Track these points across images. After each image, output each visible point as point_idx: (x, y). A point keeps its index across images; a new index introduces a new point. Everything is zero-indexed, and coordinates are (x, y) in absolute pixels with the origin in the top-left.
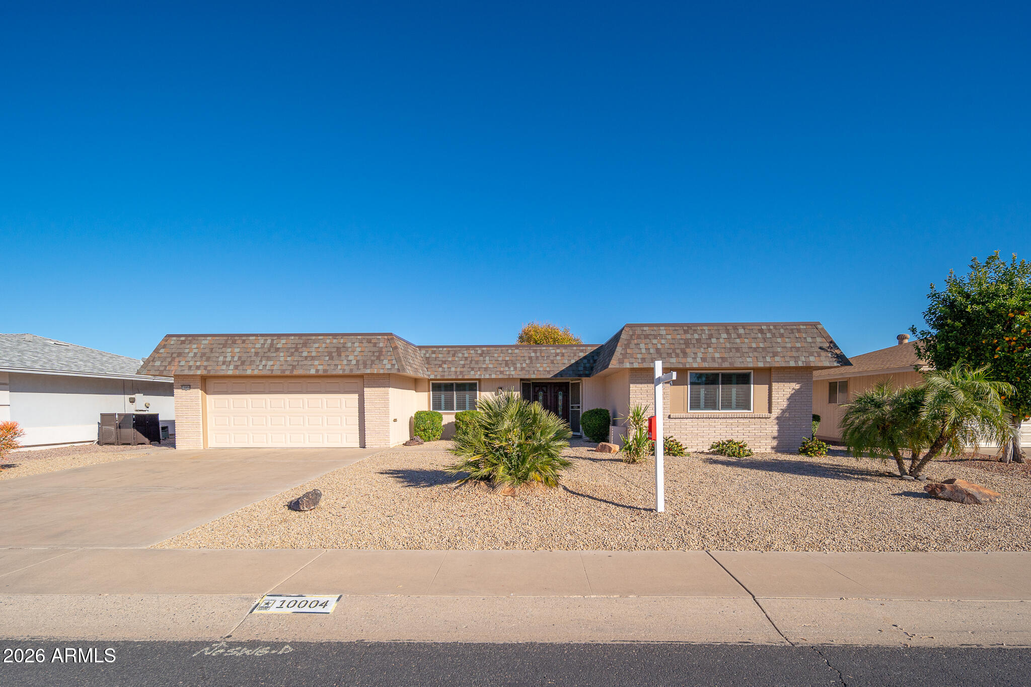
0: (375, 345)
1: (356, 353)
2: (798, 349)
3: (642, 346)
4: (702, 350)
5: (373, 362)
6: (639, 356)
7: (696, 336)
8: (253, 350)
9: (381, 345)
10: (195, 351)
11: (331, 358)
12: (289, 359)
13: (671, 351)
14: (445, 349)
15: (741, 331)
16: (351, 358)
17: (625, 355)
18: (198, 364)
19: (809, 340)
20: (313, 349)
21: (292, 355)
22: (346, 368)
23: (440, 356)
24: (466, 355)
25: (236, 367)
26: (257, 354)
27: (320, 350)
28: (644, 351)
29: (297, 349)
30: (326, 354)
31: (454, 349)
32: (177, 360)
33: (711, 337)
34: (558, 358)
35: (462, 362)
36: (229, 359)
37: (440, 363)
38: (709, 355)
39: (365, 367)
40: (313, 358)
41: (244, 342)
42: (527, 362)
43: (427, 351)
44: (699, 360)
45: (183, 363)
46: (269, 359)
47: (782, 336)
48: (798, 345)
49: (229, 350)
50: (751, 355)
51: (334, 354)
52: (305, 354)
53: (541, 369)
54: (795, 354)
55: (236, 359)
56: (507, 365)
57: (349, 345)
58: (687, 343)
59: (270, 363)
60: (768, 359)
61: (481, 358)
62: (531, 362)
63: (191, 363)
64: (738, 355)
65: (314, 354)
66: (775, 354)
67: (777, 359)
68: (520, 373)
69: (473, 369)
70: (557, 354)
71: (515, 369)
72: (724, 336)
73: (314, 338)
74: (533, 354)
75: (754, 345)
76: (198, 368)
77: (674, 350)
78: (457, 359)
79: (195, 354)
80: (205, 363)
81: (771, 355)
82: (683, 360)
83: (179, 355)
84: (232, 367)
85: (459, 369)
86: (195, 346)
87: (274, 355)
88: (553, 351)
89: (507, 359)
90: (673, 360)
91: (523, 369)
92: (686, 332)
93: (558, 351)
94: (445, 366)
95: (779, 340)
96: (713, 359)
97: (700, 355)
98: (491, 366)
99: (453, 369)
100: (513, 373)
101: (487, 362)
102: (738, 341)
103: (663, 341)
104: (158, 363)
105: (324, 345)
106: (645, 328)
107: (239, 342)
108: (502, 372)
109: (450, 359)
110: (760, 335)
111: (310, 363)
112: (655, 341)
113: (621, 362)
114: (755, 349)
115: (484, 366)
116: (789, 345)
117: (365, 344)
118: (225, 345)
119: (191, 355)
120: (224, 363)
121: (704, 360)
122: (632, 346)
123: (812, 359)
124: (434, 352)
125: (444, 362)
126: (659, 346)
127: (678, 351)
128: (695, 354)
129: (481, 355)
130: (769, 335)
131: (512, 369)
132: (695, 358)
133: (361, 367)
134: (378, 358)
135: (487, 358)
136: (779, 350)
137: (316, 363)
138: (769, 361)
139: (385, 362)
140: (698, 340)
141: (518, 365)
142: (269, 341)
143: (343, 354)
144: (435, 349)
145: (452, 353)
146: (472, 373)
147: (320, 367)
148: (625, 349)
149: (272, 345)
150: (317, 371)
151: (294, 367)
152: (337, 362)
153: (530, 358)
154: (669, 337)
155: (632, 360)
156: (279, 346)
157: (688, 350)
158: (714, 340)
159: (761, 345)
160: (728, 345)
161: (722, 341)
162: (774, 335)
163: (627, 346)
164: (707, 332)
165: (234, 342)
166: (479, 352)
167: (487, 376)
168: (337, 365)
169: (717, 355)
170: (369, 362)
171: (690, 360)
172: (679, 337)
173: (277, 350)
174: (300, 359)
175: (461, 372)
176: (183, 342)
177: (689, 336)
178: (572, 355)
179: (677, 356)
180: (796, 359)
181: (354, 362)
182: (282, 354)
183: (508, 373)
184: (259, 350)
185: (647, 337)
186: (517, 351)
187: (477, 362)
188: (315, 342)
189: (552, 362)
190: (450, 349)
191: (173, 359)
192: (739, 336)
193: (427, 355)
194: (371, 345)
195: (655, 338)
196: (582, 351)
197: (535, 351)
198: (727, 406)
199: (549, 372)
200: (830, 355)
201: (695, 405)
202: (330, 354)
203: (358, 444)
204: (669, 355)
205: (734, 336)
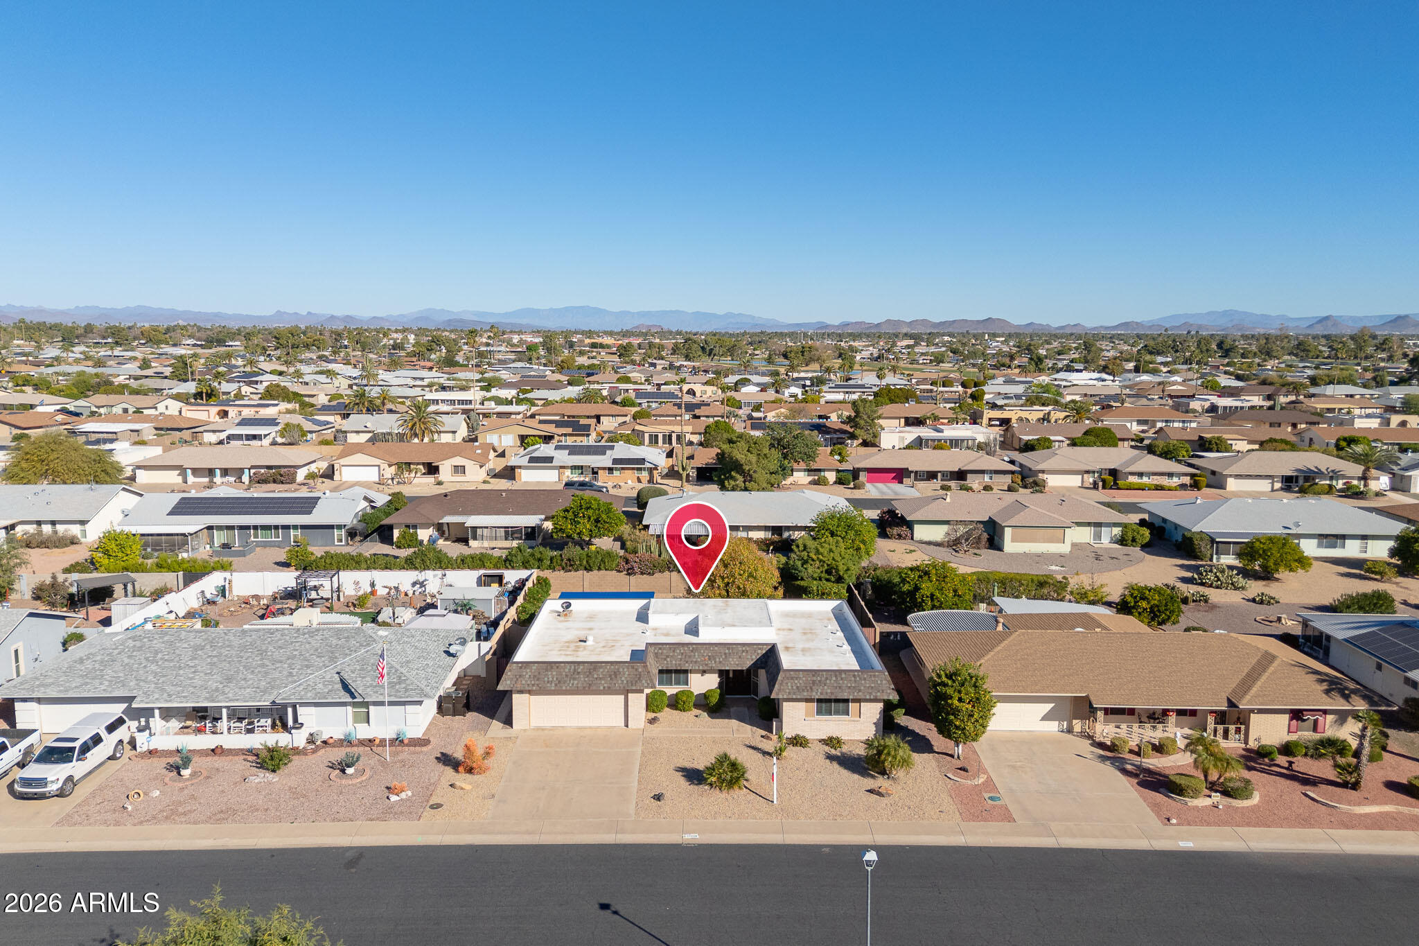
0: (636, 670)
1: (626, 676)
3: (789, 684)
4: (821, 687)
5: (636, 681)
6: (787, 690)
7: (819, 679)
9: (640, 670)
10: (530, 674)
11: (610, 678)
12: (586, 679)
13: (804, 688)
14: (668, 646)
15: (843, 676)
16: (623, 679)
17: (779, 690)
19: (879, 682)
21: (588, 676)
23: (665, 651)
24: (682, 651)
25: (556, 685)
26: (567, 675)
27: (604, 672)
28: (790, 687)
29: (590, 673)
31: (674, 646)
32: (520, 680)
33: (827, 679)
34: (744, 654)
35: (680, 657)
36: (551, 679)
37: (665, 656)
38: (824, 691)
39: (632, 685)
40: (600, 679)
41: (557, 667)
42: (723, 657)
43: (656, 648)
44: (819, 694)
45: (524, 682)
46: (574, 679)
47: (865, 679)
48: (873, 685)
49: (550, 673)
50: (847, 691)
52: (595, 676)
53: (733, 662)
54: (870, 691)
55: (555, 679)
56: (709, 658)
57: (621, 670)
58: (814, 682)
59: (576, 682)
61: (692, 654)
63: (529, 682)
64: (840, 690)
65: (601, 676)
66: (860, 691)
67: (860, 693)
68: (718, 665)
69: (687, 662)
70: (743, 651)
71: (715, 662)
72: (834, 679)
73: (598, 665)
74: (727, 651)
75: (849, 685)
76: (533, 685)
77: (806, 687)
78: (676, 654)
80: (537, 682)
82: (809, 694)
83: (520, 676)
84: (553, 685)
85: (678, 662)
86: (529, 670)
87: (577, 676)
88: (740, 649)
89: (710, 654)
90: (805, 694)
91: (720, 662)
92: (814, 676)
93: (743, 648)
94: (668, 659)
95: (863, 682)
96: (827, 693)
97: (820, 691)
98: (699, 660)
99: (674, 662)
100: (713, 665)
101: (696, 656)
102: (841, 682)
103: (801, 681)
104: (509, 682)
105: (607, 669)
106: (793, 672)
108: (706, 665)
109: (671, 654)
110: (853, 679)
111: (599, 682)
112: (797, 681)
113: (778, 694)
114: (850, 688)
115: (694, 660)
116: (868, 685)
117: (630, 670)
118: (547, 670)
119: (527, 676)
120: (548, 682)
121: (821, 694)
122: (784, 683)
123: (879, 694)
124: (660, 649)
125: (668, 657)
126: (799, 684)
128: (817, 690)
129: (692, 651)
130: (858, 679)
132: (816, 693)
134: (639, 678)
135: (696, 653)
136: (862, 688)
137: (603, 682)
138: (857, 695)
139: (644, 682)
140: (820, 681)
141: (717, 660)
142: (573, 667)
143: (618, 677)
144: (661, 646)
145: (672, 649)
146: (687, 665)
147: (605, 685)
148: (781, 686)
149: (575, 670)
150: (604, 687)
152: (615, 682)
153: (725, 654)
154: (804, 678)
155: (784, 692)
156: (579, 670)
157: (813, 687)
158: (828, 681)
159: (853, 685)
160: (836, 684)
161: (832, 682)
162: (861, 679)
163: (781, 684)
164: (825, 676)
165: (552, 668)
166: (691, 649)
167: (697, 668)
169: (829, 691)
170: (634, 682)
171: (814, 693)
172: (809, 678)
173: (579, 673)
174: (593, 679)
175: (680, 665)
176: (521, 668)
177: (815, 679)
178: (753, 652)
179: (808, 691)
180: (871, 693)
181: (625, 682)
182: (582, 676)
183: (710, 665)
184: (568, 673)
185: (792, 678)
186: (716, 648)
187: (690, 657)
188: (601, 667)
189: (740, 657)
190: (671, 646)
191: (518, 679)
192: (842, 679)
193: (656, 651)
194: (634, 670)
195: (797, 679)
196: (760, 649)
197: (728, 649)
198: (837, 713)
199: (737, 665)
200: (889, 691)
201: (819, 712)
202: (610, 676)
203: (623, 724)
204: (803, 690)
205: (839, 679)
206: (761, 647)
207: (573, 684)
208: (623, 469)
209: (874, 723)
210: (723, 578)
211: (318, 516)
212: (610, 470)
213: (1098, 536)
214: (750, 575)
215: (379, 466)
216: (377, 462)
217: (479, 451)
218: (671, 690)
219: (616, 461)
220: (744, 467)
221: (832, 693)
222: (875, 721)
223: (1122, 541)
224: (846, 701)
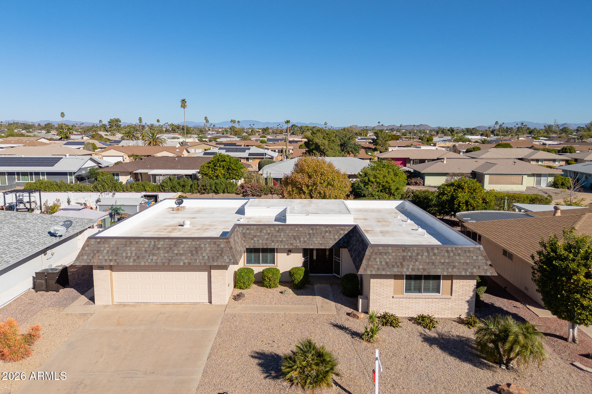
0: (218, 245)
1: (207, 252)
2: (467, 264)
3: (378, 260)
4: (412, 263)
5: (218, 257)
6: (376, 266)
7: (409, 254)
8: (143, 249)
9: (222, 246)
10: (108, 249)
11: (192, 255)
12: (166, 255)
13: (394, 264)
14: (255, 227)
15: (436, 251)
16: (204, 254)
17: (367, 266)
18: (111, 258)
19: (475, 258)
20: (180, 249)
21: (168, 252)
22: (202, 261)
23: (252, 232)
24: (269, 232)
25: (134, 260)
26: (146, 251)
27: (185, 249)
28: (379, 263)
29: (171, 249)
30: (189, 252)
31: (261, 227)
32: (97, 255)
33: (418, 254)
34: (327, 234)
35: (266, 237)
36: (129, 255)
37: (252, 237)
38: (416, 267)
39: (213, 261)
40: (181, 255)
41: (137, 243)
42: (308, 237)
43: (243, 229)
44: (410, 270)
45: (101, 257)
46: (154, 255)
47: (459, 255)
48: (468, 261)
49: (129, 248)
50: (440, 267)
51: (194, 252)
52: (176, 252)
53: (316, 242)
54: (465, 267)
55: (133, 255)
56: (295, 239)
57: (203, 245)
58: (404, 258)
59: (155, 258)
60: (450, 270)
61: (278, 234)
62: (310, 237)
63: (106, 258)
64: (433, 267)
65: (181, 252)
66: (454, 267)
67: (455, 270)
68: (303, 245)
69: (273, 242)
70: (326, 232)
71: (300, 241)
72: (426, 254)
73: (180, 240)
74: (311, 232)
75: (442, 261)
76: (111, 260)
77: (396, 263)
78: (263, 234)
79: (108, 251)
80: (115, 258)
81: (452, 267)
82: (400, 270)
83: (98, 251)
84: (131, 260)
85: (264, 242)
86: (107, 246)
87: (157, 252)
88: (324, 229)
89: (295, 234)
90: (395, 270)
91: (305, 242)
92: (404, 251)
93: (327, 229)
94: (255, 239)
95: (457, 258)
96: (418, 269)
97: (411, 267)
98: (284, 239)
99: (260, 241)
100: (299, 244)
101: (282, 236)
102: (433, 257)
103: (390, 257)
104: (85, 257)
105: (187, 246)
106: (380, 248)
107: (134, 243)
108: (291, 244)
109: (258, 234)
110: (446, 254)
111: (179, 258)
112: (385, 257)
113: (365, 270)
114: (443, 264)
115: (280, 239)
116: (462, 261)
117: (212, 245)
118: (125, 246)
119: (105, 251)
120: (126, 257)
121: (413, 270)
122: (372, 259)
123: (475, 270)
124: (248, 229)
125: (255, 236)
126: (388, 260)
127: (399, 264)
128: (408, 266)
129: (278, 231)
130: (452, 254)
131: (298, 241)
132: (408, 269)
133: (211, 261)
134: (221, 254)
135: (282, 234)
136: (457, 264)
137: (183, 258)
138: (451, 271)
139: (225, 257)
140: (411, 257)
141: (302, 239)
142: (153, 243)
143: (199, 252)
144: (248, 227)
145: (259, 229)
146: (273, 244)
147: (186, 261)
148: (368, 262)
149: (155, 245)
150: (184, 263)
151: (170, 260)
152: (196, 257)
153: (309, 234)
154: (394, 254)
155: (372, 269)
156: (159, 246)
157: (404, 263)
158: (420, 257)
159: (447, 261)
160: (428, 261)
161: (424, 257)
162: (454, 254)
163: (369, 260)
164: (416, 252)
165: (131, 243)
166: (277, 229)
167: (282, 247)
168: (196, 260)
169: (421, 267)
170: (216, 258)
171: (405, 270)
172: (399, 254)
173: (159, 249)
174: (173, 255)
175: (266, 244)
176: (99, 243)
177: (405, 254)
178: (336, 232)
179: (398, 267)
180: (466, 270)
181: (206, 258)
182: (161, 252)
183: (295, 245)
184: (147, 249)
185: (381, 254)
186: (301, 229)
187: (276, 236)
188: (181, 243)
189: (323, 237)
190: (258, 227)
191: (95, 254)
192: (435, 254)
193: (244, 231)
194: (216, 246)
195: (386, 255)
196: (342, 230)
197: (312, 229)
198: (427, 290)
199: (321, 244)
200: (485, 268)
201: (408, 290)
202: (191, 252)
203: (206, 300)
204: (393, 266)
205: (431, 254)
206: (344, 227)
207: (152, 260)
208: (254, 158)
209: (468, 302)
210: (308, 186)
211: (57, 168)
212: (247, 159)
213: (539, 183)
214: (329, 184)
215: (123, 156)
216: (122, 154)
217: (178, 150)
218: (257, 269)
219: (250, 154)
220: (321, 147)
221: (424, 269)
222: (468, 298)
223: (555, 185)
224: (437, 278)
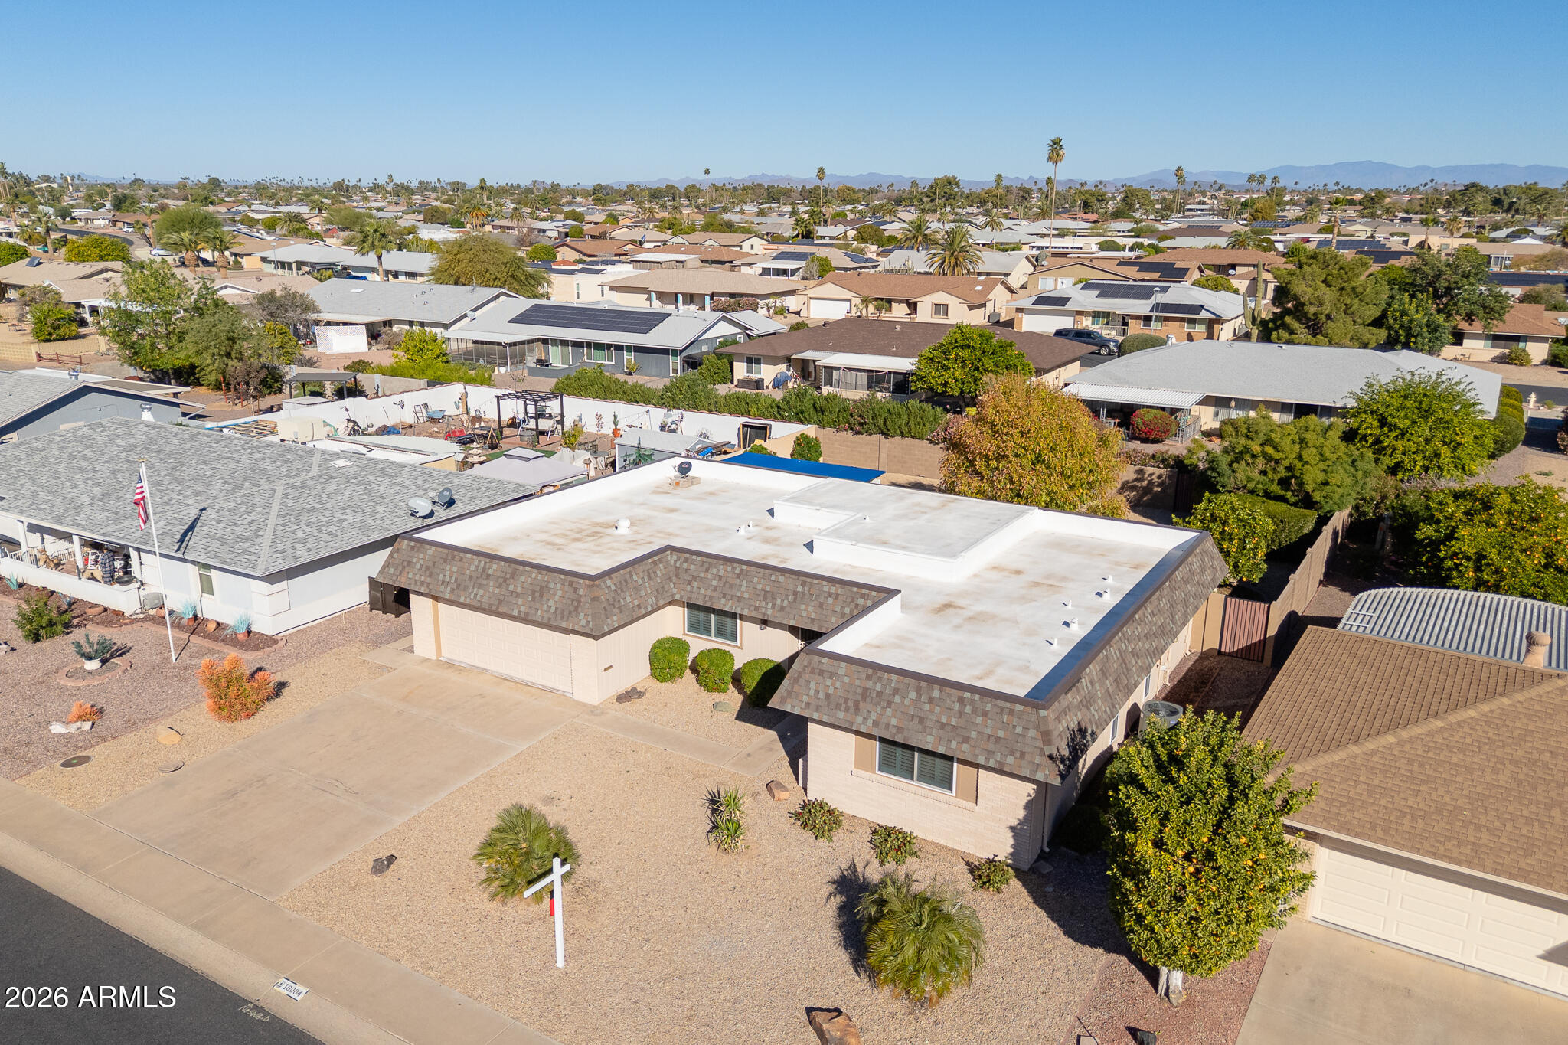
0: (576, 589)
1: (557, 598)
2: (998, 739)
3: (813, 685)
4: (879, 709)
5: (570, 612)
6: (805, 699)
7: (879, 687)
8: (468, 572)
9: (581, 592)
10: (421, 562)
11: (533, 599)
12: (497, 591)
13: (842, 701)
14: (699, 558)
15: (936, 693)
17: (790, 692)
18: (423, 578)
19: (1019, 730)
20: (519, 584)
21: (499, 587)
22: (545, 615)
23: (692, 567)
24: (721, 573)
25: (453, 590)
26: (471, 577)
27: (525, 585)
28: (812, 692)
29: (504, 580)
30: (530, 592)
31: (709, 560)
32: (406, 570)
33: (896, 691)
34: (830, 601)
35: (715, 583)
37: (690, 578)
38: (884, 720)
39: (562, 618)
40: (518, 595)
41: (461, 559)
42: (791, 598)
43: (679, 558)
44: (870, 722)
45: (410, 575)
46: (480, 586)
47: (985, 714)
48: (1001, 734)
49: (448, 567)
50: (934, 731)
51: (537, 594)
52: (511, 588)
53: (804, 614)
54: (991, 747)
55: (453, 580)
56: (765, 599)
57: (551, 585)
58: (865, 693)
59: (481, 592)
60: (954, 745)
61: (738, 581)
62: (795, 599)
64: (920, 727)
65: (519, 590)
66: (966, 740)
67: (965, 747)
68: (778, 614)
69: (724, 596)
70: (830, 595)
71: (774, 605)
72: (913, 695)
73: (521, 568)
74: (800, 589)
75: (944, 720)
76: (422, 583)
77: (846, 700)
78: (709, 576)
79: (421, 566)
80: (428, 580)
81: (960, 740)
83: (409, 564)
84: (449, 590)
85: (709, 593)
86: (421, 556)
87: (485, 582)
88: (826, 589)
89: (768, 588)
90: (841, 715)
91: (782, 608)
92: (869, 677)
93: (833, 589)
94: (695, 584)
95: (979, 720)
96: (887, 725)
97: (874, 716)
98: (746, 595)
99: (702, 591)
100: (769, 612)
101: (743, 588)
102: (927, 707)
103: (838, 685)
104: (391, 570)
105: (529, 581)
106: (824, 660)
107: (457, 558)
108: (757, 608)
109: (702, 575)
110: (957, 706)
111: (514, 600)
112: (829, 682)
113: (783, 700)
114: (943, 725)
115: (738, 594)
116: (989, 731)
117: (566, 588)
118: (444, 561)
120: (443, 583)
121: (876, 723)
122: (802, 681)
123: (1010, 759)
124: (686, 560)
125: (695, 578)
126: (831, 691)
127: (851, 703)
128: (869, 712)
129: (738, 576)
130: (968, 709)
131: (770, 605)
132: (865, 719)
133: (559, 617)
135: (745, 582)
136: (973, 734)
137: (520, 602)
139: (582, 616)
140: (879, 694)
141: (778, 602)
143: (544, 599)
144: (688, 556)
145: (706, 565)
146: (723, 601)
147: (523, 609)
148: (793, 685)
149: (484, 569)
150: (520, 612)
151: (500, 602)
152: (538, 605)
153: (795, 593)
154: (847, 680)
155: (795, 702)
156: (490, 572)
157: (862, 705)
158: (898, 699)
159: (953, 722)
160: (912, 711)
161: (907, 702)
162: (974, 711)
163: (796, 680)
164: (893, 685)
166: (737, 571)
168: (537, 609)
169: (894, 722)
170: (566, 613)
171: (860, 719)
172: (857, 683)
173: (488, 576)
174: (508, 593)
175: (711, 598)
176: (413, 548)
177: (870, 684)
178: (849, 600)
179: (847, 710)
180: (990, 754)
181: (553, 610)
182: (492, 583)
183: (763, 611)
184: (473, 574)
185: (822, 673)
186: (781, 579)
187: (732, 586)
188: (523, 573)
190: (705, 559)
191: (404, 568)
192: (931, 700)
193: (678, 564)
194: (572, 590)
195: (831, 678)
196: (863, 596)
197: (804, 584)
198: (929, 779)
199: (813, 620)
200: (1037, 760)
201: (887, 767)
202: (533, 592)
204: (838, 706)
205: (924, 698)
206: (867, 592)
207: (476, 595)
209: (1012, 828)
211: (654, 338)
212: (1147, 319)
215: (850, 300)
216: (849, 295)
221: (900, 729)
222: (1014, 823)
224: (943, 758)
